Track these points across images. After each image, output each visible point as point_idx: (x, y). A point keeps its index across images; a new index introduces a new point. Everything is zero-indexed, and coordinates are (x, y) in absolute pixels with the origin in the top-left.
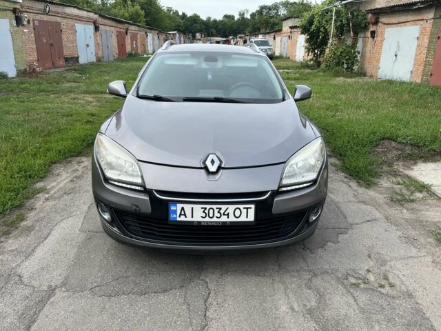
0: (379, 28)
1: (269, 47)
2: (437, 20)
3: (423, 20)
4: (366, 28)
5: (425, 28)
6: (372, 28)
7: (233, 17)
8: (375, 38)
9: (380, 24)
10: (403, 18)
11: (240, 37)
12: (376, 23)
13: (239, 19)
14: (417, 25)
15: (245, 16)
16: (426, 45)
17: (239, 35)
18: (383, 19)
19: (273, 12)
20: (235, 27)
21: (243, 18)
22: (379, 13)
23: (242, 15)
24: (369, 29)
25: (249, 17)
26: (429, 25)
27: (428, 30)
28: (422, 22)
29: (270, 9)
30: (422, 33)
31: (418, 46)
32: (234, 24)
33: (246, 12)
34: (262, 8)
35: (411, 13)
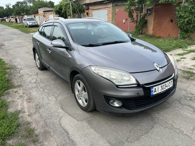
0: (90, 11)
1: (35, 21)
2: (114, 7)
3: (108, 7)
4: (84, 11)
5: (109, 11)
6: (86, 11)
7: (3, 8)
8: (89, 15)
9: (90, 10)
10: (99, 7)
11: (11, 17)
12: (88, 9)
13: (6, 9)
14: (106, 9)
15: (10, 7)
16: (111, 17)
17: (11, 16)
18: (91, 8)
19: (24, 5)
20: (5, 12)
21: (9, 8)
22: (88, 5)
23: (8, 6)
24: (85, 12)
25: (12, 7)
26: (111, 9)
27: (111, 11)
28: (108, 8)
29: (22, 3)
30: (109, 13)
31: (108, 18)
32: (4, 11)
33: (9, 5)
34: (18, 3)
35: (103, 5)
